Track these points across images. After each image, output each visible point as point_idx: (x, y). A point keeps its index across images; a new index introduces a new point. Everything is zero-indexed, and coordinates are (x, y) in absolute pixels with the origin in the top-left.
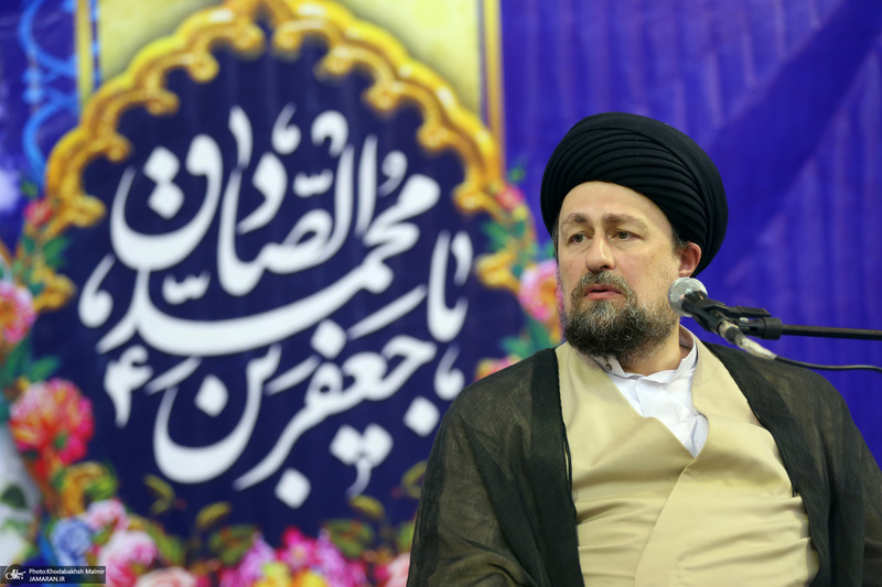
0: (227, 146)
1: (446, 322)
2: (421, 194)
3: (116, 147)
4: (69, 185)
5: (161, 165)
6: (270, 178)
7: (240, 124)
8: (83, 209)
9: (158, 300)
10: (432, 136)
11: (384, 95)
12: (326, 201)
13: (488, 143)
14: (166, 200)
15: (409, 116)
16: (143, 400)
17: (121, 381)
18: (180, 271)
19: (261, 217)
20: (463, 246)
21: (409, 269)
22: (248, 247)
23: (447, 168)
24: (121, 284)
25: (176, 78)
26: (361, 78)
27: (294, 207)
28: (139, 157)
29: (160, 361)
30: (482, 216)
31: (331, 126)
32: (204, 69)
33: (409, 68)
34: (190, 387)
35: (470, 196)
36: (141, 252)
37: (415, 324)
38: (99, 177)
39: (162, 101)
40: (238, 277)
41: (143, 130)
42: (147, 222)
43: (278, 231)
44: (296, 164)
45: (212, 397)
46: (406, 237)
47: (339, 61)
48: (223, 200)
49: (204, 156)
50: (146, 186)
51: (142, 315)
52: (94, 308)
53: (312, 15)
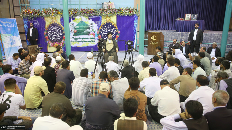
0: (106, 26)
1: (115, 33)
2: (114, 28)
6: (108, 28)
8: (101, 29)
9: (104, 32)
10: (114, 26)
11: (113, 24)
12: (110, 29)
13: (117, 26)
14: (104, 28)
15: (114, 25)
17: (102, 35)
18: (105, 31)
20: (116, 30)
21: (113, 31)
23: (115, 27)
24: (102, 31)
25: (105, 24)
26: (112, 24)
27: (109, 29)
29: (104, 34)
31: (111, 26)
32: (106, 23)
34: (105, 35)
35: (116, 28)
36: (103, 30)
37: (114, 33)
38: (102, 27)
40: (107, 31)
41: (103, 26)
42: (103, 29)
43: (108, 30)
44: (109, 27)
45: (106, 36)
46: (113, 30)
47: (111, 23)
49: (106, 27)
51: (103, 33)
52: (101, 32)
53: (110, 21)
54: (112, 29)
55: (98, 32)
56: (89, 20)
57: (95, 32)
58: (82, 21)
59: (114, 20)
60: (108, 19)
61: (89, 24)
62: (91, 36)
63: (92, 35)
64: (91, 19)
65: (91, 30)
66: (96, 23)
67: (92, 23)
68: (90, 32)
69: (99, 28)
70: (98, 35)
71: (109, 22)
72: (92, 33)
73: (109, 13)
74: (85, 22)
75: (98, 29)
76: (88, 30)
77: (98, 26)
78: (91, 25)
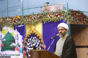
1: (40, 49)
2: (39, 41)
3: (27, 39)
4: (25, 41)
5: (29, 40)
6: (33, 40)
7: (32, 37)
8: (26, 42)
10: (40, 38)
11: (38, 36)
12: (35, 42)
13: (42, 38)
14: (29, 41)
15: (39, 37)
16: (28, 52)
17: (27, 51)
18: (29, 45)
19: (33, 42)
20: (41, 44)
21: (39, 45)
22: (32, 44)
25: (29, 35)
28: (28, 39)
29: (29, 50)
30: (42, 43)
31: (35, 37)
32: (30, 35)
33: (39, 34)
35: (41, 41)
39: (29, 36)
40: (32, 46)
42: (28, 43)
46: (38, 44)
47: (36, 34)
48: (31, 41)
49: (30, 39)
50: (28, 41)
51: (28, 47)
52: (26, 47)
53: (35, 31)
54: (38, 42)
55: (23, 47)
56: (14, 31)
57: (19, 46)
58: (8, 33)
59: (39, 29)
60: (33, 27)
61: (14, 36)
62: (16, 52)
63: (18, 50)
64: (16, 29)
65: (16, 43)
66: (21, 34)
67: (18, 35)
68: (15, 46)
69: (24, 41)
70: (23, 50)
71: (34, 33)
72: (17, 47)
73: (32, 21)
74: (12, 34)
75: (23, 43)
76: (13, 44)
77: (23, 38)
78: (17, 38)
